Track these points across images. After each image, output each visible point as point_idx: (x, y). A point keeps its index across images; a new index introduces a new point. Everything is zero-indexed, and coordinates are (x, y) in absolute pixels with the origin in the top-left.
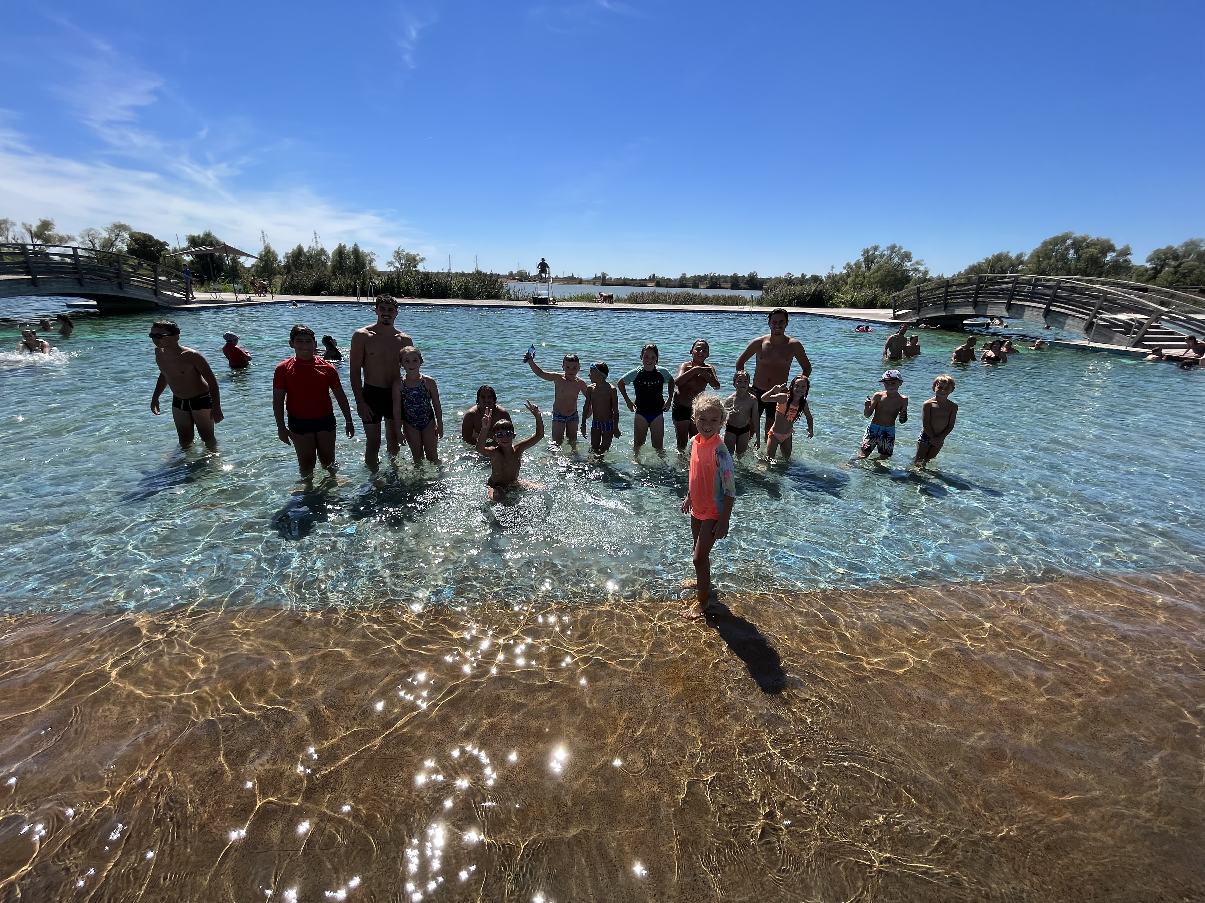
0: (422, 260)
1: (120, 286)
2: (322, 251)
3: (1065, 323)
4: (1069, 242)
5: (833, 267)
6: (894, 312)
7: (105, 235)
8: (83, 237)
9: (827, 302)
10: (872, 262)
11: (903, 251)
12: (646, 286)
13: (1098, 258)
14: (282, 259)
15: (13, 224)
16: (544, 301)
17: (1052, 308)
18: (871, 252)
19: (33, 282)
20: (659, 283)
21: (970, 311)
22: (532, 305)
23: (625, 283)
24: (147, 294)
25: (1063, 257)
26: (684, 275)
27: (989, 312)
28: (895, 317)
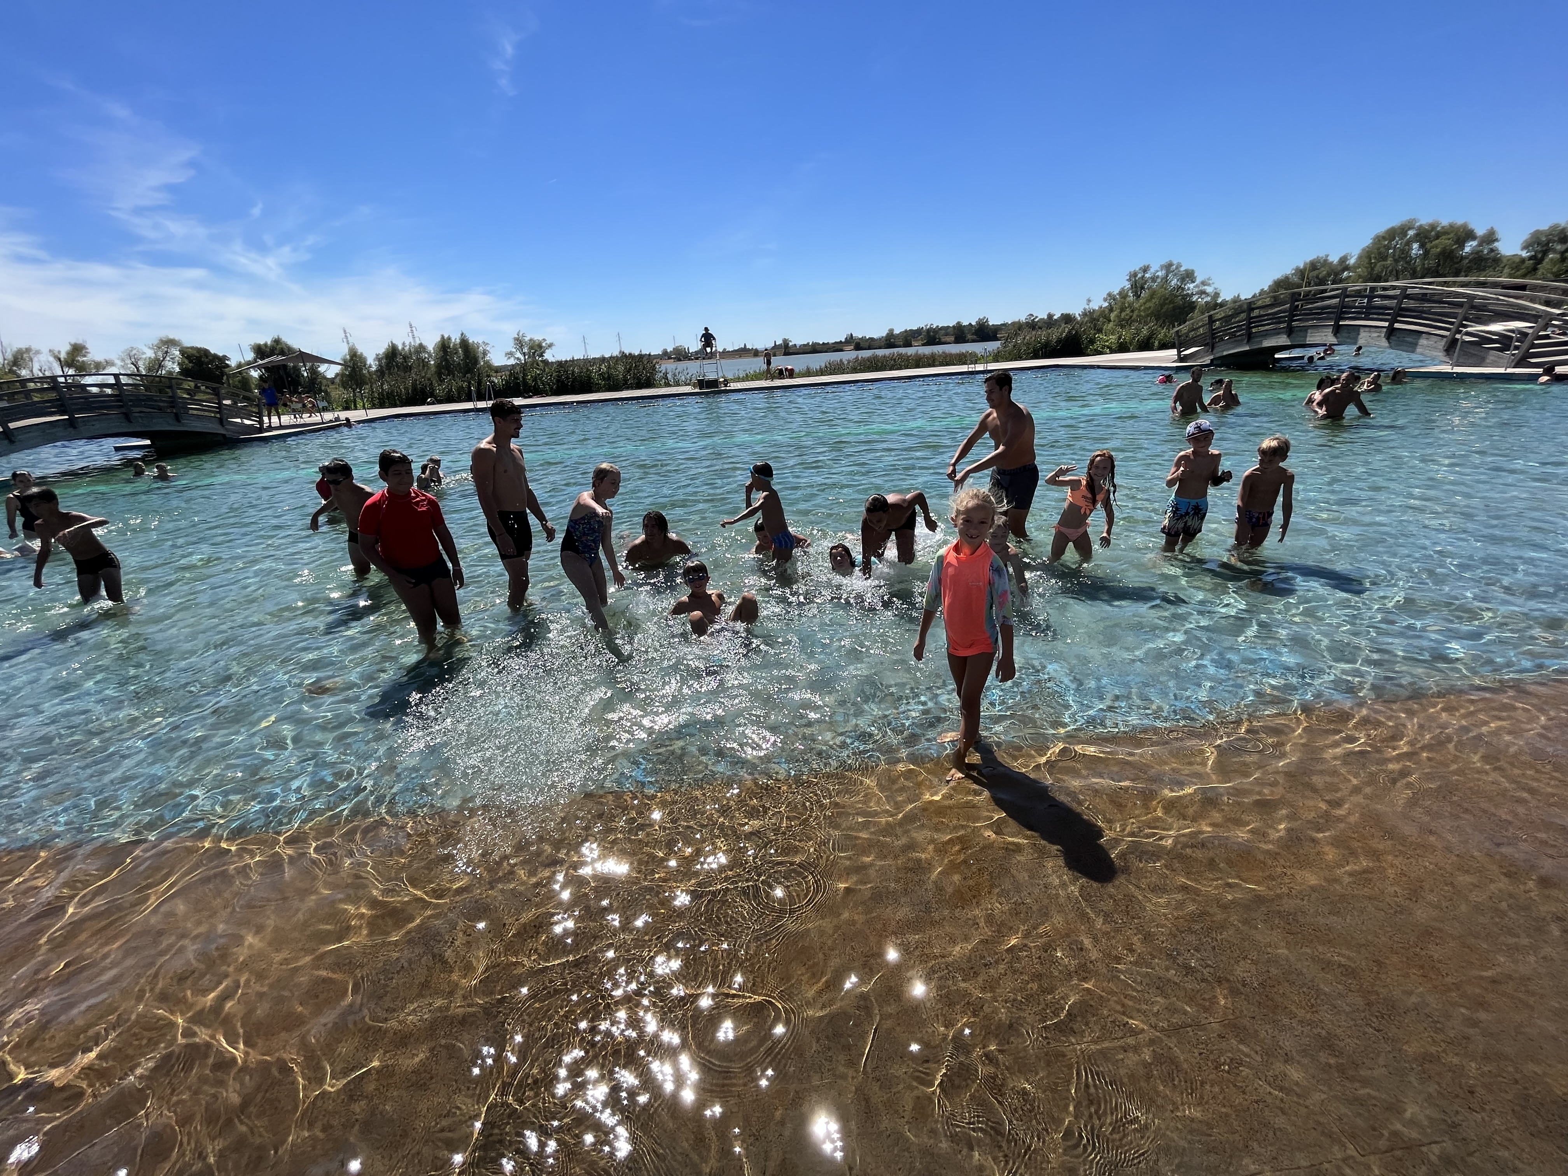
0: (550, 346)
1: (177, 418)
2: (421, 348)
3: (1416, 344)
4: (1411, 233)
5: (1089, 301)
6: (1179, 352)
7: (150, 354)
8: (123, 360)
9: (1087, 347)
10: (1142, 288)
11: (1182, 269)
12: (842, 350)
13: (1452, 251)
14: (372, 362)
15: (38, 352)
16: (714, 383)
17: (1397, 325)
18: (1140, 275)
19: (72, 423)
20: (859, 344)
21: (1283, 340)
22: (697, 390)
23: (814, 349)
24: (210, 425)
25: (1404, 254)
26: (891, 330)
27: (1310, 340)
28: (1181, 359)
